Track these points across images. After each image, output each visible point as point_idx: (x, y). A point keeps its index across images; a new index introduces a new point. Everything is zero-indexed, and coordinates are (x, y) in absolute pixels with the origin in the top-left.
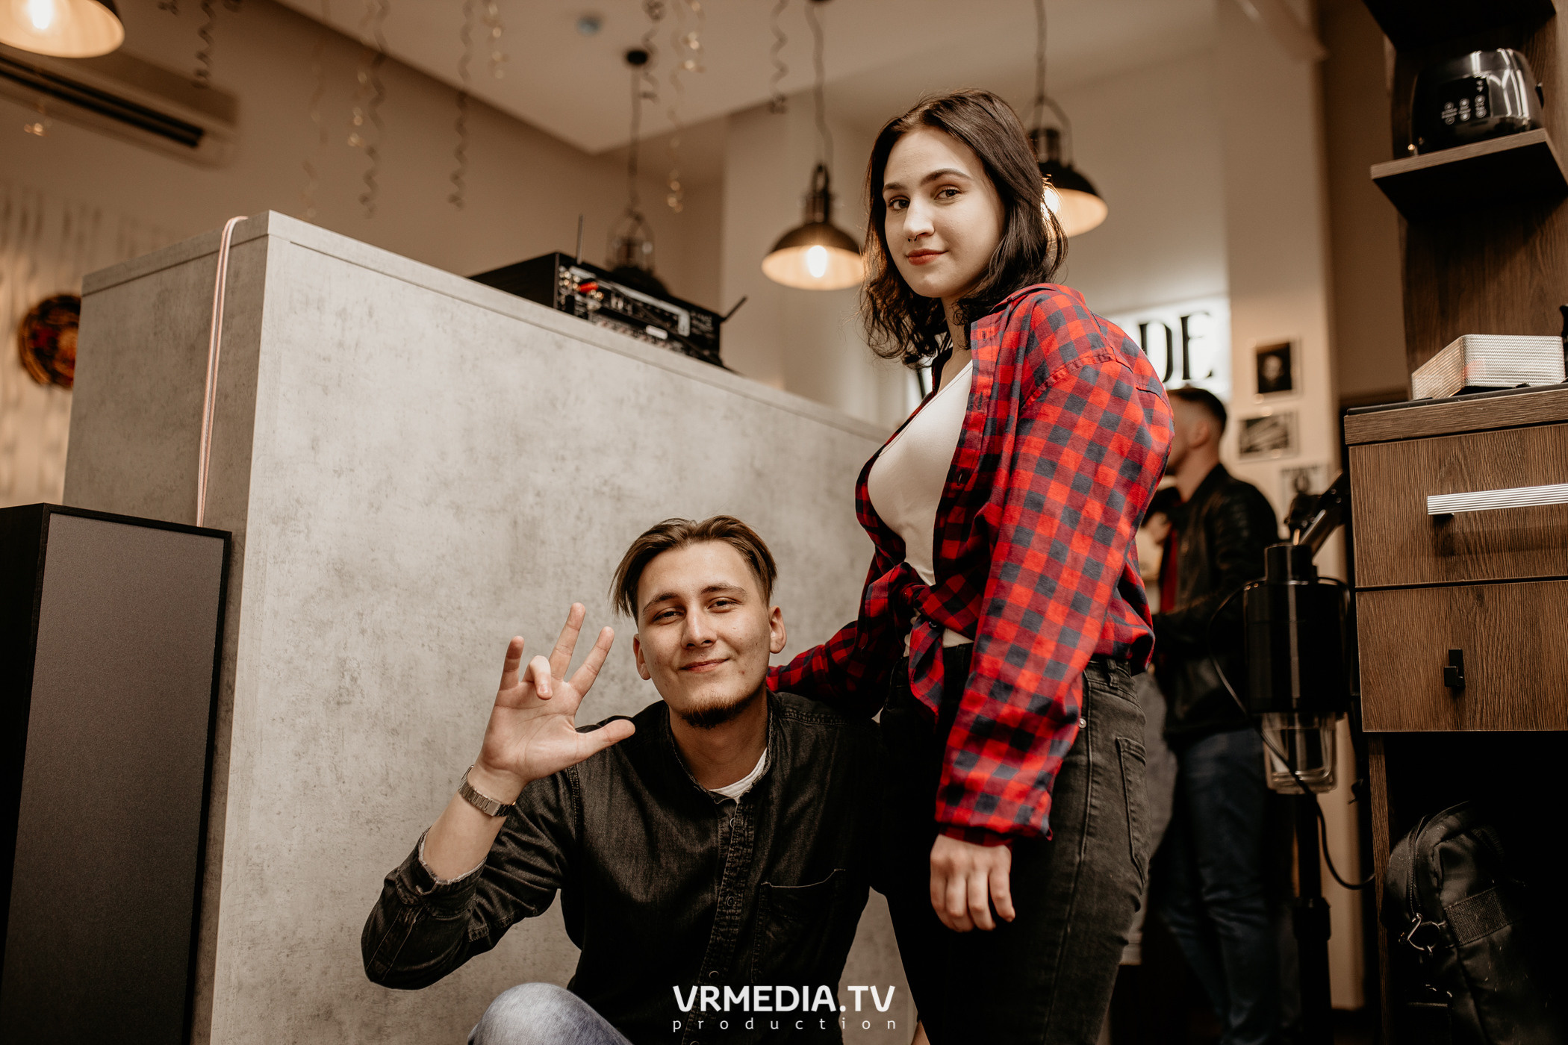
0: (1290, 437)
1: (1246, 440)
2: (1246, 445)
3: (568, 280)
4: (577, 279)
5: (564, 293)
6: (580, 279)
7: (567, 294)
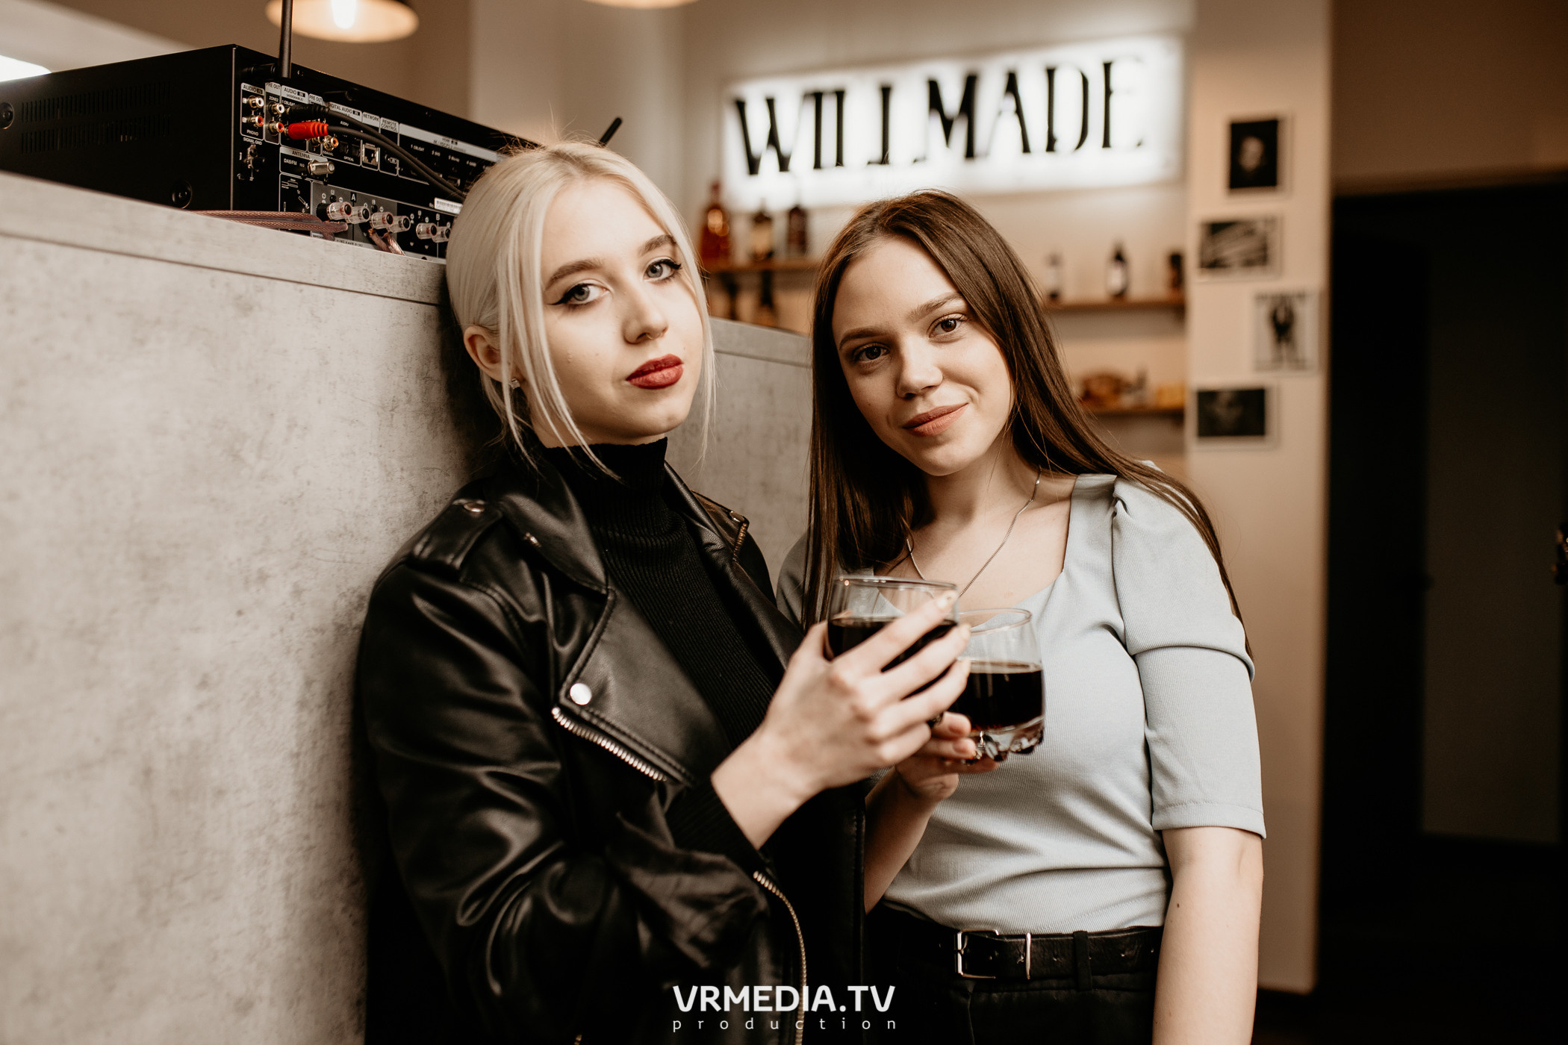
0: (1269, 252)
1: (1209, 251)
2: (1209, 258)
3: (259, 111)
4: (279, 108)
5: (252, 141)
6: (286, 107)
7: (260, 143)
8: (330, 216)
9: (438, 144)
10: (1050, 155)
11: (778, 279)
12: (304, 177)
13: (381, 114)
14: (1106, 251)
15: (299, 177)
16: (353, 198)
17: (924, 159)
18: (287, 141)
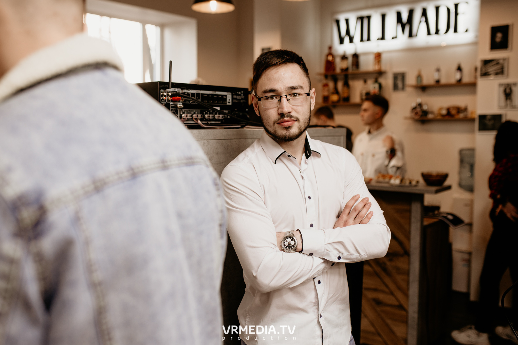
0: (504, 70)
1: (484, 70)
3: (165, 96)
4: (170, 94)
5: (163, 103)
6: (171, 93)
7: (165, 103)
8: (183, 117)
9: (211, 93)
10: (436, 35)
11: (349, 76)
12: (176, 109)
13: (195, 89)
14: (455, 67)
15: (175, 109)
16: (189, 111)
17: (396, 37)
18: (172, 101)
